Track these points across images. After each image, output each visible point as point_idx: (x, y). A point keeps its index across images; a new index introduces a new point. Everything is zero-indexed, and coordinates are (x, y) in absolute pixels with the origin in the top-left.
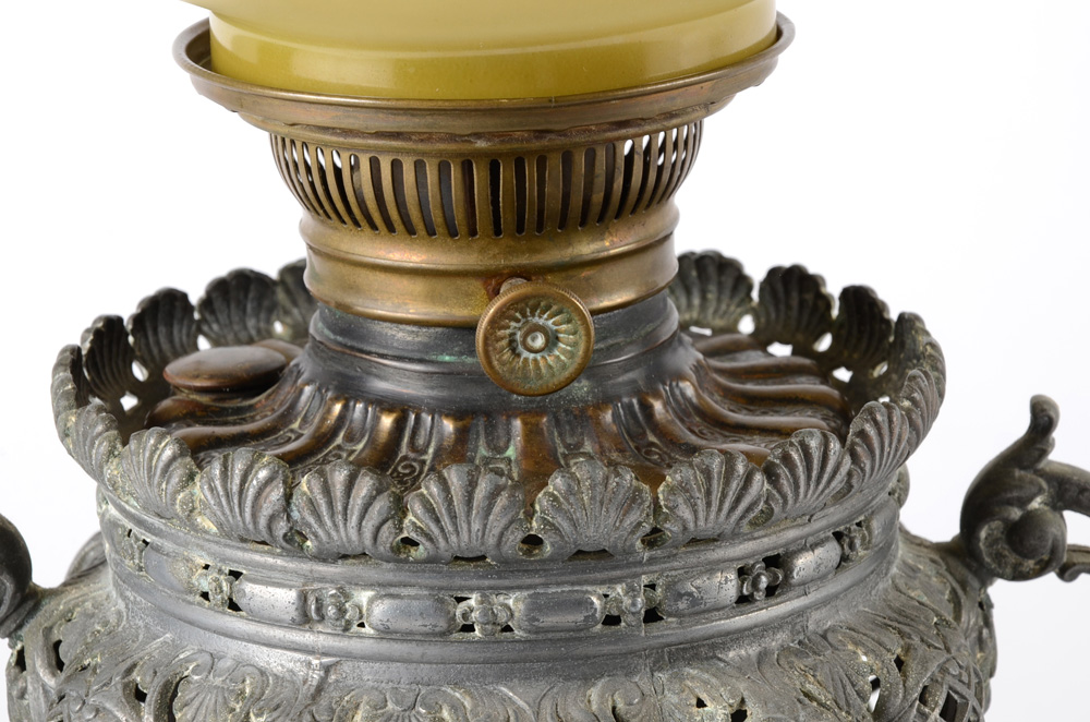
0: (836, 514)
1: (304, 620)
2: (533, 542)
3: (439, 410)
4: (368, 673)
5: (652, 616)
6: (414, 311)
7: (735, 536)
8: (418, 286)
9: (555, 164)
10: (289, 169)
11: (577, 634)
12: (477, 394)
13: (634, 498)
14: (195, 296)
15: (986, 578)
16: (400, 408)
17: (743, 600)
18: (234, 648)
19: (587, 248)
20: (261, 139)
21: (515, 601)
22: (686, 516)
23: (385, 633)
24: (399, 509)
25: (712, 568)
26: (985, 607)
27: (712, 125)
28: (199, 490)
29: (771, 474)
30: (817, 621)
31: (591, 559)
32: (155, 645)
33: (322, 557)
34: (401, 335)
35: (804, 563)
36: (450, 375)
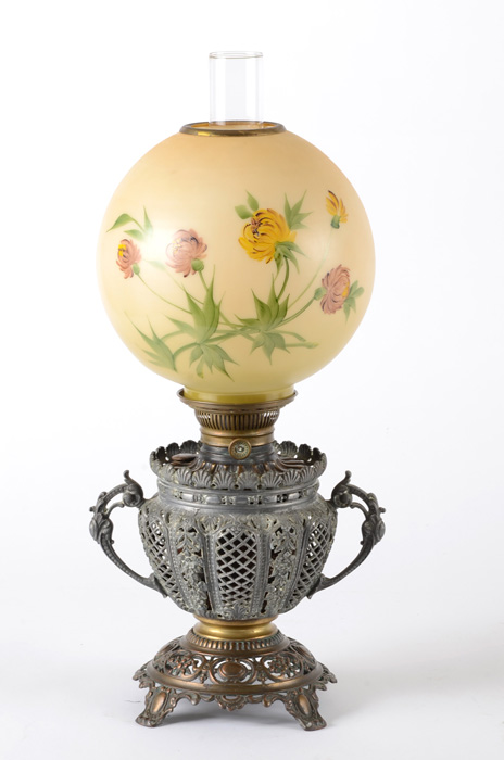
0: (298, 487)
1: (194, 501)
2: (237, 486)
3: (223, 464)
4: (206, 511)
5: (260, 503)
6: (219, 444)
7: (276, 489)
8: (220, 440)
9: (247, 417)
10: (198, 419)
11: (245, 505)
12: (231, 461)
13: (256, 479)
14: (180, 445)
15: (336, 507)
16: (216, 463)
17: (278, 502)
18: (181, 507)
19: (253, 434)
20: (193, 411)
21: (233, 498)
22: (266, 483)
23: (209, 503)
24: (212, 479)
25: (272, 495)
26: (335, 514)
27: (282, 410)
28: (176, 475)
29: (283, 476)
30: (294, 508)
31: (248, 490)
32: (167, 507)
33: (197, 488)
34: (217, 450)
35: (291, 496)
36: (226, 457)
